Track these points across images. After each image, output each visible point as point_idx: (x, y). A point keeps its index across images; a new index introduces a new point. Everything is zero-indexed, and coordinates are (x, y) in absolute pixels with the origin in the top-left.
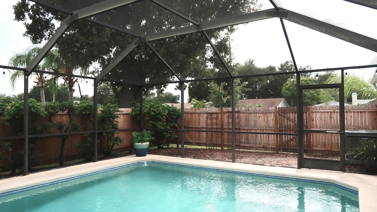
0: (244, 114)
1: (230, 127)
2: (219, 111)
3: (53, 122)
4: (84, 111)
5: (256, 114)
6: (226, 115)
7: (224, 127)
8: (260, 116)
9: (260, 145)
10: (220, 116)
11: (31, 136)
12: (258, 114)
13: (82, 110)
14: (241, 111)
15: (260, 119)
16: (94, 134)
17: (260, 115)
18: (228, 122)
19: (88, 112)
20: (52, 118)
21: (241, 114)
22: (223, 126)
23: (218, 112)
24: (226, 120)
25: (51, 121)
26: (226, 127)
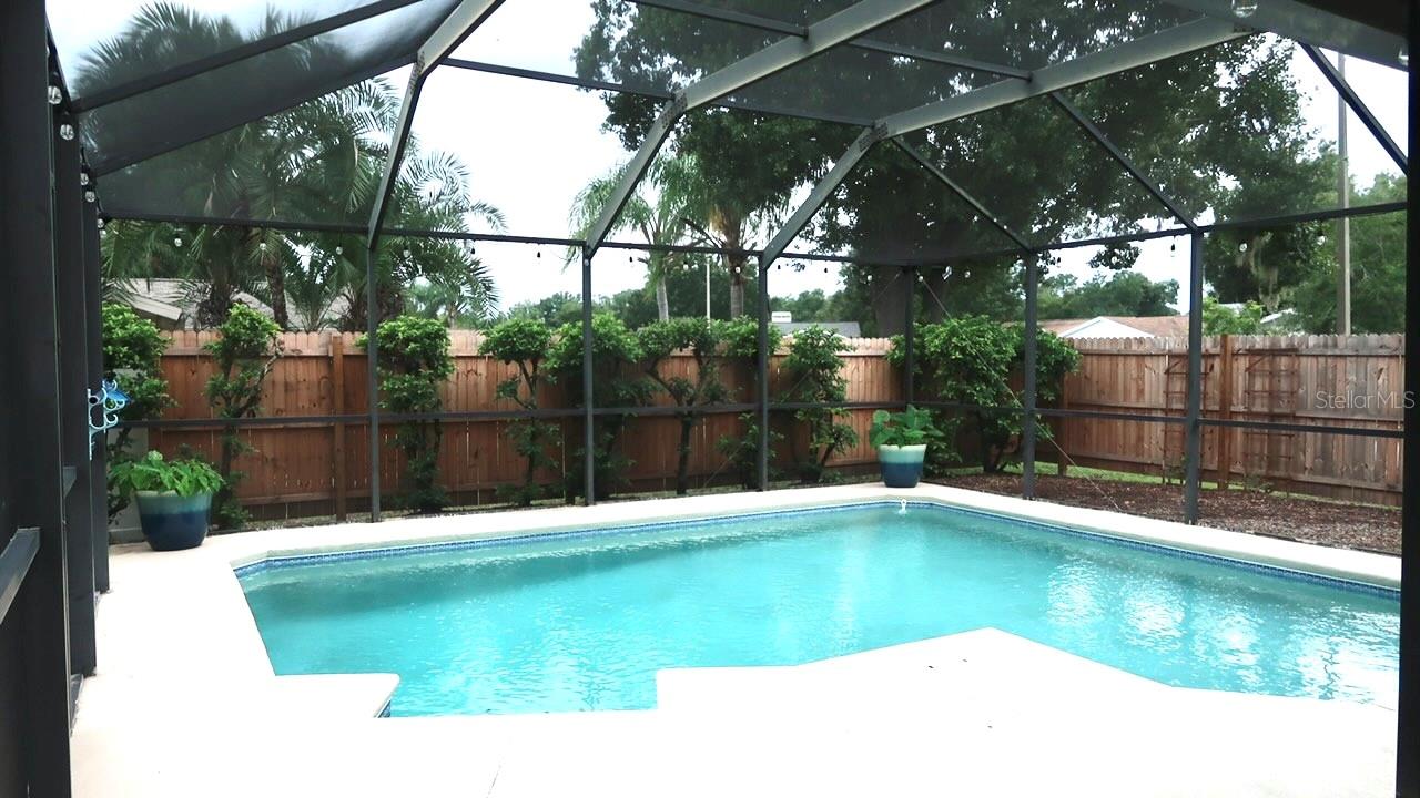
0: (1314, 360)
1: (1254, 410)
2: (1215, 346)
3: (661, 376)
4: (743, 347)
5: (1364, 359)
6: (1243, 363)
7: (1233, 409)
8: (1382, 370)
9: (1377, 481)
10: (1217, 363)
11: (600, 411)
12: (1372, 362)
13: (738, 346)
14: (1304, 347)
15: (1381, 381)
16: (760, 411)
17: (1382, 364)
18: (1249, 392)
19: (752, 351)
20: (659, 368)
21: (1303, 360)
22: (1231, 404)
23: (1212, 351)
24: (1240, 381)
25: (655, 375)
26: (1241, 408)
